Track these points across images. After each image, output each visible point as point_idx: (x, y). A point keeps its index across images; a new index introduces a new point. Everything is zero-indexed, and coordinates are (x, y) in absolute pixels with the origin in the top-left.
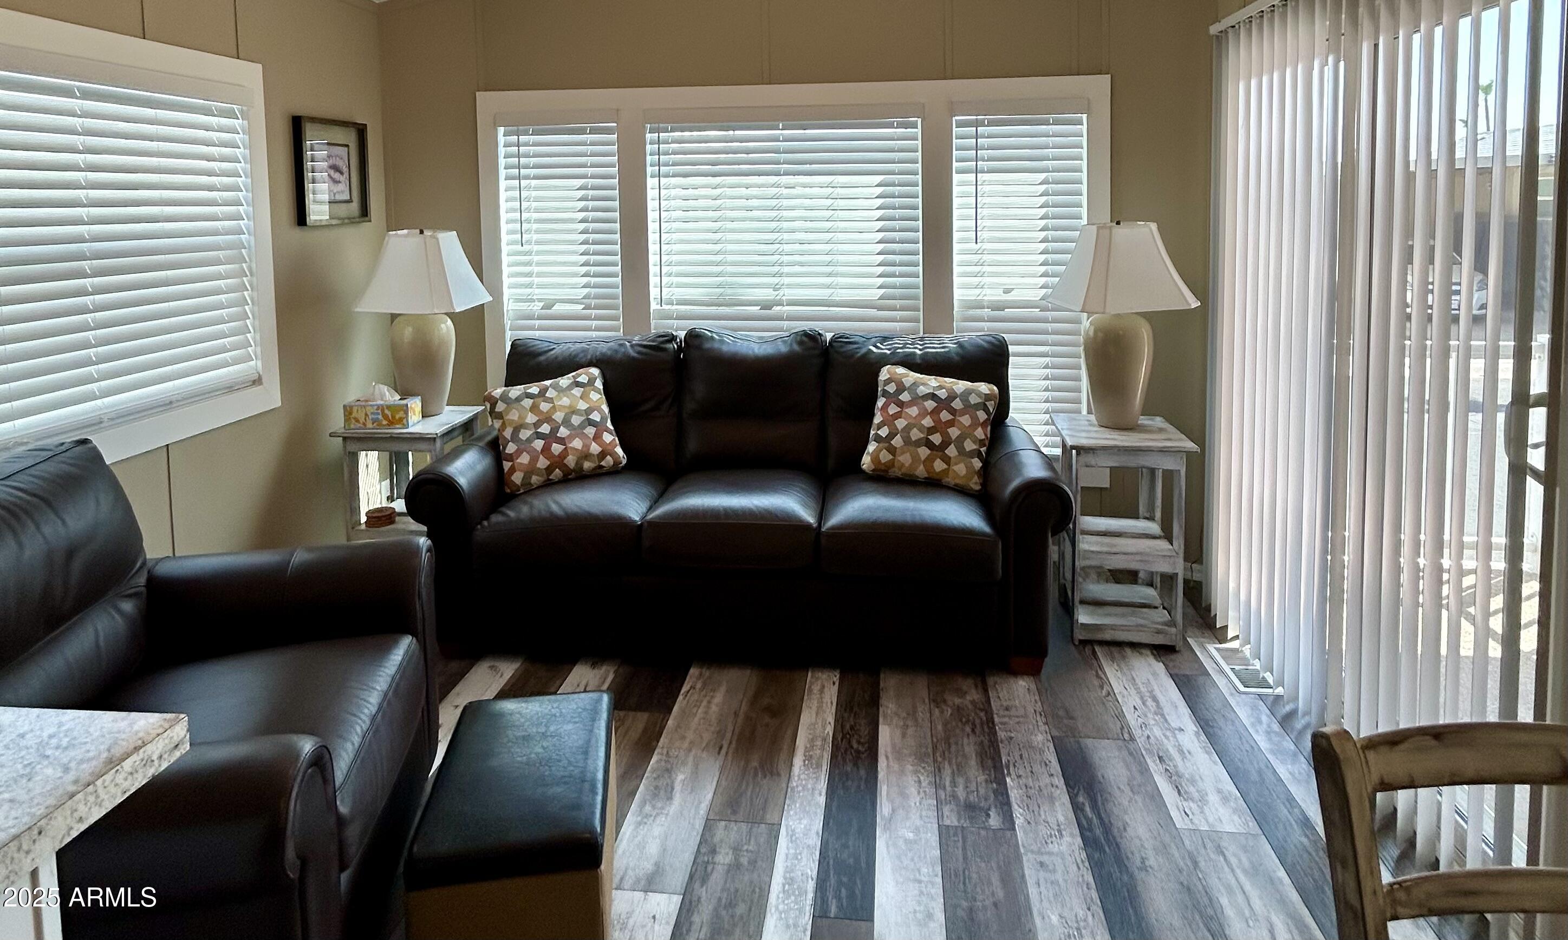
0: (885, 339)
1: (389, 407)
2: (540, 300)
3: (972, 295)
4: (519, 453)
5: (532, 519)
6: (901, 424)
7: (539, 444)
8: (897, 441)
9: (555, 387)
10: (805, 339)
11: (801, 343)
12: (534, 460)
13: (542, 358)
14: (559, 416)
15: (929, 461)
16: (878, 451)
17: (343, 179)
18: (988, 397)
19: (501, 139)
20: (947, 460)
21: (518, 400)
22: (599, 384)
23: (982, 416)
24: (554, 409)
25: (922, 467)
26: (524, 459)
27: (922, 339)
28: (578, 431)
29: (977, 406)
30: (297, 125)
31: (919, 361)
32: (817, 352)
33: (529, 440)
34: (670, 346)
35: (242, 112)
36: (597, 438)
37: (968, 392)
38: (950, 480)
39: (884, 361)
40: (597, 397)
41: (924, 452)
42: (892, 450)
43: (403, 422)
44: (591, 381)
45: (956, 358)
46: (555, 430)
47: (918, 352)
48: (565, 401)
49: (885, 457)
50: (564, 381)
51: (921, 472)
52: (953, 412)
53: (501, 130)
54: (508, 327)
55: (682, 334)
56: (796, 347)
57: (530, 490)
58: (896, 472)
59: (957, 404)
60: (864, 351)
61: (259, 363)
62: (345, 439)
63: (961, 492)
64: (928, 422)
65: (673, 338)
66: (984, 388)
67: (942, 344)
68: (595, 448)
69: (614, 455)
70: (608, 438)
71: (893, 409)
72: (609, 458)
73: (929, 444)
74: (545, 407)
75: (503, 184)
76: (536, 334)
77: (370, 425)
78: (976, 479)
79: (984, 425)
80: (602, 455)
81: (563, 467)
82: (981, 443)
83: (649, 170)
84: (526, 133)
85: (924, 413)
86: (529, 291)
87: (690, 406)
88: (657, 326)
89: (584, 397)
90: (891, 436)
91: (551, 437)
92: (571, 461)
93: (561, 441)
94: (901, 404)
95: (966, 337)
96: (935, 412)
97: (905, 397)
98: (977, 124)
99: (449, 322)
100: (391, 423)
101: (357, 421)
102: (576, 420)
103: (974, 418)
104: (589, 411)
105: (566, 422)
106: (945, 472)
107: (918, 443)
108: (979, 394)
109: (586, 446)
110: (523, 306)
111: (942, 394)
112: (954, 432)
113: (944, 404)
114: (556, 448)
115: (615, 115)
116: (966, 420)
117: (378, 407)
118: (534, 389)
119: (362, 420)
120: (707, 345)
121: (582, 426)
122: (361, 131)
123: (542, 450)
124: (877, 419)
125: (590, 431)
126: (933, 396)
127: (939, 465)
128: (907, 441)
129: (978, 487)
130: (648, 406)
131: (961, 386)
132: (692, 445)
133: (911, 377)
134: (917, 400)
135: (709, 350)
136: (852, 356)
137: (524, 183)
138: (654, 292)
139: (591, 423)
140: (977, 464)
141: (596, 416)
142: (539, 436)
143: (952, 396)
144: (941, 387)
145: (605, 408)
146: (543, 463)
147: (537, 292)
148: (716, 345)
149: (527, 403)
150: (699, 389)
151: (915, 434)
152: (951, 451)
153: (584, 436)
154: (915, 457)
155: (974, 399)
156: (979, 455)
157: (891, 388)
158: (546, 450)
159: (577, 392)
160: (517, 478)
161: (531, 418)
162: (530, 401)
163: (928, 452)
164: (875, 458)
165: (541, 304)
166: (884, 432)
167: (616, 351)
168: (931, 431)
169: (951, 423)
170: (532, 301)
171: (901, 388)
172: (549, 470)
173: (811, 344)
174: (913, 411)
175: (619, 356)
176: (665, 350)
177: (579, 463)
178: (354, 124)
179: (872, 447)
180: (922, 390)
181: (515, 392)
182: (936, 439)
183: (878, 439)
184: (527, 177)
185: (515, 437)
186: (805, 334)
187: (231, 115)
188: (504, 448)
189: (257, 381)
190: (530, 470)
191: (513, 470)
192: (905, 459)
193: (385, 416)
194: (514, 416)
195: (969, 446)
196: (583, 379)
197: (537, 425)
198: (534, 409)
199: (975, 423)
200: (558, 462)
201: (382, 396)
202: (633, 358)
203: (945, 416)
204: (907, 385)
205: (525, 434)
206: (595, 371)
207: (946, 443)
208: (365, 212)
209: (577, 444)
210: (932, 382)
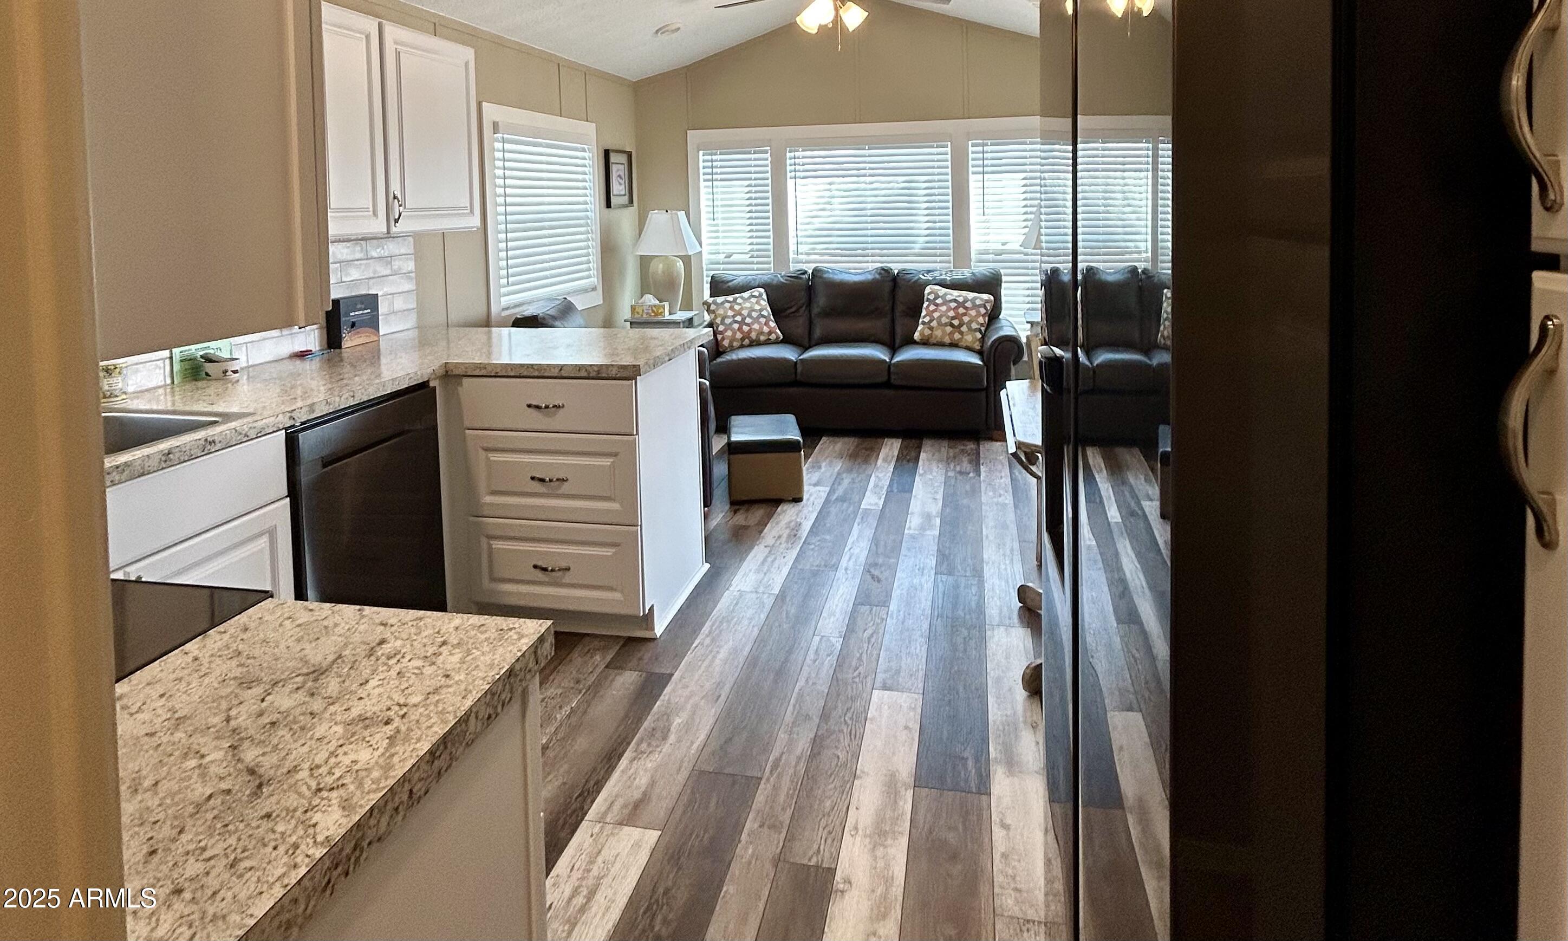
0: (928, 272)
1: (655, 306)
2: (724, 253)
3: (983, 247)
4: (726, 330)
5: (739, 360)
6: (936, 315)
7: (736, 326)
8: (934, 324)
9: (742, 298)
10: (883, 272)
11: (880, 274)
12: (734, 333)
13: (730, 284)
14: (745, 312)
15: (951, 334)
16: (923, 329)
17: (622, 182)
18: (987, 301)
19: (701, 158)
20: (961, 333)
21: (723, 303)
22: (765, 296)
23: (983, 311)
24: (742, 309)
25: (947, 337)
26: (729, 333)
27: (951, 271)
28: (756, 320)
29: (980, 306)
30: (607, 153)
31: (948, 283)
32: (888, 279)
33: (731, 324)
34: (803, 276)
35: (589, 149)
36: (766, 324)
37: (975, 298)
38: (963, 344)
39: (928, 283)
40: (764, 303)
41: (949, 329)
42: (931, 329)
43: (662, 314)
44: (760, 295)
45: (970, 281)
46: (744, 319)
47: (949, 279)
48: (748, 305)
49: (927, 332)
50: (746, 295)
51: (947, 340)
52: (966, 308)
53: (701, 153)
54: (704, 269)
55: (810, 272)
56: (878, 276)
57: (732, 349)
58: (933, 341)
59: (968, 304)
60: (917, 278)
61: (596, 280)
62: (631, 323)
63: (969, 349)
64: (951, 314)
65: (805, 272)
66: (985, 296)
67: (964, 274)
68: (766, 329)
69: (776, 333)
70: (773, 324)
71: (932, 308)
72: (773, 335)
73: (952, 325)
74: (737, 307)
75: (702, 184)
76: (723, 272)
77: (645, 316)
78: (978, 343)
79: (983, 316)
80: (770, 333)
81: (749, 338)
82: (982, 325)
83: (789, 175)
84: (716, 154)
85: (949, 309)
86: (717, 247)
87: (816, 310)
88: (793, 267)
89: (757, 303)
90: (931, 321)
91: (742, 323)
92: (753, 335)
93: (748, 325)
94: (937, 305)
95: (976, 271)
96: (956, 309)
97: (939, 301)
98: (983, 145)
99: (681, 263)
100: (656, 315)
101: (638, 313)
102: (754, 314)
103: (978, 312)
104: (761, 310)
105: (749, 315)
106: (960, 339)
107: (946, 324)
108: (982, 299)
109: (761, 328)
110: (713, 257)
111: (961, 299)
112: (966, 319)
113: (961, 305)
114: (746, 328)
115: (769, 142)
116: (973, 313)
117: (650, 306)
118: (730, 298)
119: (641, 313)
120: (826, 276)
121: (758, 317)
122: (630, 155)
123: (738, 329)
124: (924, 313)
125: (763, 320)
126: (955, 301)
127: (957, 336)
128: (940, 324)
129: (979, 348)
130: (793, 310)
131: (971, 295)
132: (818, 333)
133: (942, 291)
134: (945, 302)
135: (825, 278)
136: (910, 280)
137: (715, 183)
138: (792, 247)
139: (763, 316)
140: (979, 336)
141: (765, 313)
142: (736, 322)
143: (966, 301)
144: (960, 296)
145: (769, 309)
146: (739, 335)
147: (721, 248)
148: (831, 276)
149: (727, 305)
150: (821, 301)
151: (944, 320)
152: (964, 329)
153: (759, 323)
154: (944, 332)
155: (978, 302)
156: (980, 331)
157: (932, 297)
158: (740, 329)
159: (754, 300)
160: (726, 343)
161: (730, 313)
162: (729, 304)
163: (952, 329)
164: (922, 333)
165: (725, 255)
166: (927, 319)
167: (773, 280)
168: (953, 318)
169: (965, 314)
170: (719, 253)
171: (937, 297)
172: (743, 339)
173: (886, 275)
174: (944, 308)
175: (775, 282)
176: (801, 278)
177: (758, 336)
178: (624, 152)
179: (920, 328)
180: (949, 297)
181: (720, 300)
182: (956, 322)
183: (924, 323)
184: (717, 180)
185: (722, 322)
186: (883, 269)
187: (584, 150)
188: (717, 328)
189: (594, 289)
190: (733, 339)
191: (723, 339)
192: (938, 333)
193: (653, 311)
194: (721, 312)
195: (974, 326)
196: (756, 294)
197: (734, 316)
198: (731, 308)
199: (979, 314)
200: (746, 335)
201: (650, 301)
202: (783, 283)
203: (961, 310)
204: (940, 295)
205: (728, 321)
206: (762, 290)
207: (961, 325)
208: (631, 201)
209: (756, 326)
210: (956, 293)
